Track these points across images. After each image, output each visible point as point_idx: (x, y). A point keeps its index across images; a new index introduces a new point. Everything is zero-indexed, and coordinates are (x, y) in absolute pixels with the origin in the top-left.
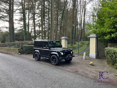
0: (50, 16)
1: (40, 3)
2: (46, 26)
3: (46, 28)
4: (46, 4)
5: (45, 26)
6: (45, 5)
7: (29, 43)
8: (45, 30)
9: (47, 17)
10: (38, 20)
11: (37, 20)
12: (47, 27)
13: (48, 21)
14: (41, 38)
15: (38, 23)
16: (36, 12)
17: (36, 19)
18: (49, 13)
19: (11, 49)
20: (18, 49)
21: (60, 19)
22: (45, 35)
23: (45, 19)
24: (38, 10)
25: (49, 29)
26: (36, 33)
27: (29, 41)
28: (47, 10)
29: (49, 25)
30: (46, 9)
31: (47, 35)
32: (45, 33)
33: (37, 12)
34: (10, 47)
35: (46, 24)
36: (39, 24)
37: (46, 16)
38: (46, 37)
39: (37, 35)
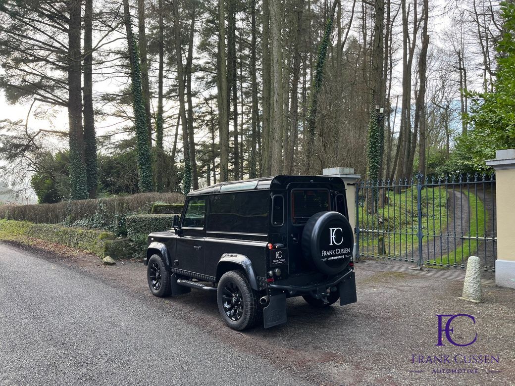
0: (259, 79)
1: (212, 22)
2: (242, 124)
3: (243, 132)
4: (239, 24)
5: (236, 125)
6: (236, 28)
7: (157, 203)
8: (239, 140)
9: (245, 85)
10: (206, 100)
11: (202, 100)
12: (245, 127)
13: (250, 99)
14: (218, 177)
15: (203, 110)
16: (194, 62)
17: (195, 94)
18: (254, 65)
19: (72, 234)
20: (103, 232)
21: (304, 89)
22: (236, 164)
23: (239, 94)
24: (205, 54)
25: (256, 135)
26: (198, 156)
27: (157, 194)
28: (247, 52)
29: (256, 118)
30: (240, 50)
31: (245, 163)
32: (236, 153)
33: (201, 62)
34: (71, 222)
35: (243, 113)
36: (208, 117)
37: (243, 79)
38: (243, 173)
39: (203, 166)
